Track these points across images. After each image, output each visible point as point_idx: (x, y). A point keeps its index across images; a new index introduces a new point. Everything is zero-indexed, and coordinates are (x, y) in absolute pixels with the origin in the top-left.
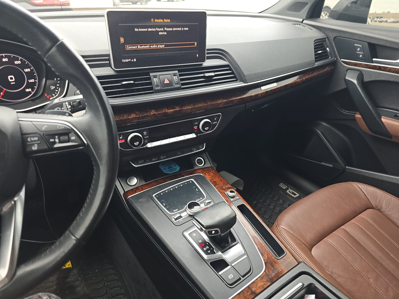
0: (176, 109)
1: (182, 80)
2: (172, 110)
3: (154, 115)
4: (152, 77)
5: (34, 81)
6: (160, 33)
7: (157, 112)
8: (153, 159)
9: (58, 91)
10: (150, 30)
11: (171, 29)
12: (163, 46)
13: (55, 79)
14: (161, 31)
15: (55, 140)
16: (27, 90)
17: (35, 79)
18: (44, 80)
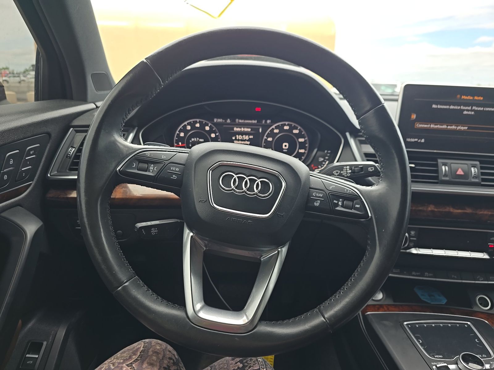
0: (466, 211)
1: (483, 174)
2: (459, 211)
3: (432, 211)
4: (440, 164)
6: (465, 112)
7: (437, 208)
8: (414, 273)
9: (325, 164)
10: (452, 107)
11: (482, 109)
12: (466, 128)
13: (326, 151)
14: (468, 110)
15: (338, 203)
17: (305, 150)
18: (315, 150)
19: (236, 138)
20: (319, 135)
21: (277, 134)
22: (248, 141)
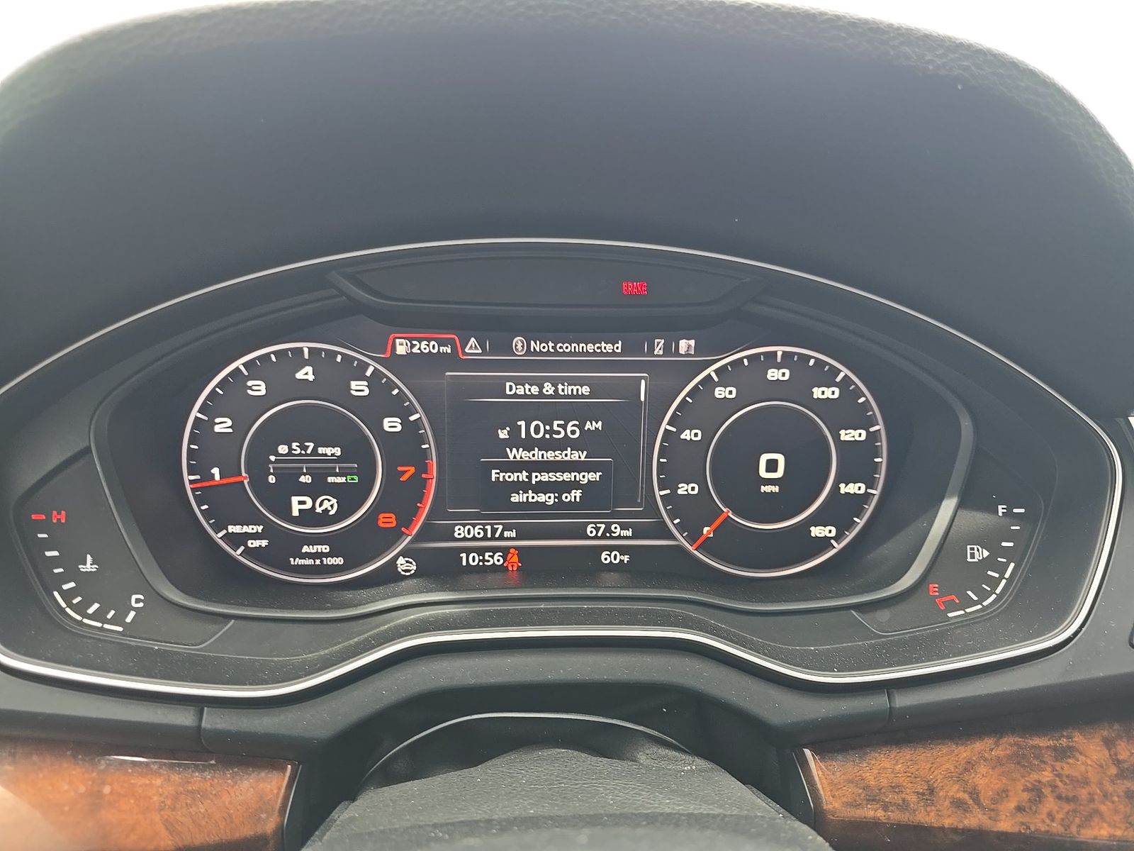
5: (862, 491)
9: (1002, 577)
13: (1001, 509)
16: (816, 531)
18: (948, 506)
19: (515, 431)
20: (966, 425)
21: (729, 406)
22: (576, 445)
